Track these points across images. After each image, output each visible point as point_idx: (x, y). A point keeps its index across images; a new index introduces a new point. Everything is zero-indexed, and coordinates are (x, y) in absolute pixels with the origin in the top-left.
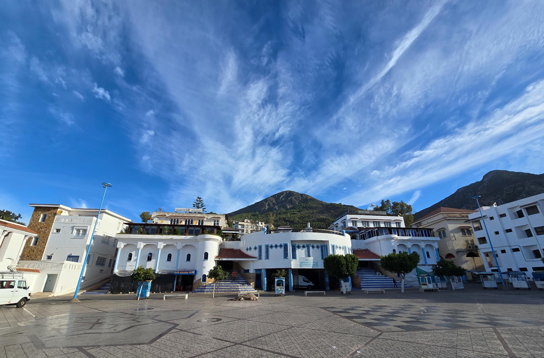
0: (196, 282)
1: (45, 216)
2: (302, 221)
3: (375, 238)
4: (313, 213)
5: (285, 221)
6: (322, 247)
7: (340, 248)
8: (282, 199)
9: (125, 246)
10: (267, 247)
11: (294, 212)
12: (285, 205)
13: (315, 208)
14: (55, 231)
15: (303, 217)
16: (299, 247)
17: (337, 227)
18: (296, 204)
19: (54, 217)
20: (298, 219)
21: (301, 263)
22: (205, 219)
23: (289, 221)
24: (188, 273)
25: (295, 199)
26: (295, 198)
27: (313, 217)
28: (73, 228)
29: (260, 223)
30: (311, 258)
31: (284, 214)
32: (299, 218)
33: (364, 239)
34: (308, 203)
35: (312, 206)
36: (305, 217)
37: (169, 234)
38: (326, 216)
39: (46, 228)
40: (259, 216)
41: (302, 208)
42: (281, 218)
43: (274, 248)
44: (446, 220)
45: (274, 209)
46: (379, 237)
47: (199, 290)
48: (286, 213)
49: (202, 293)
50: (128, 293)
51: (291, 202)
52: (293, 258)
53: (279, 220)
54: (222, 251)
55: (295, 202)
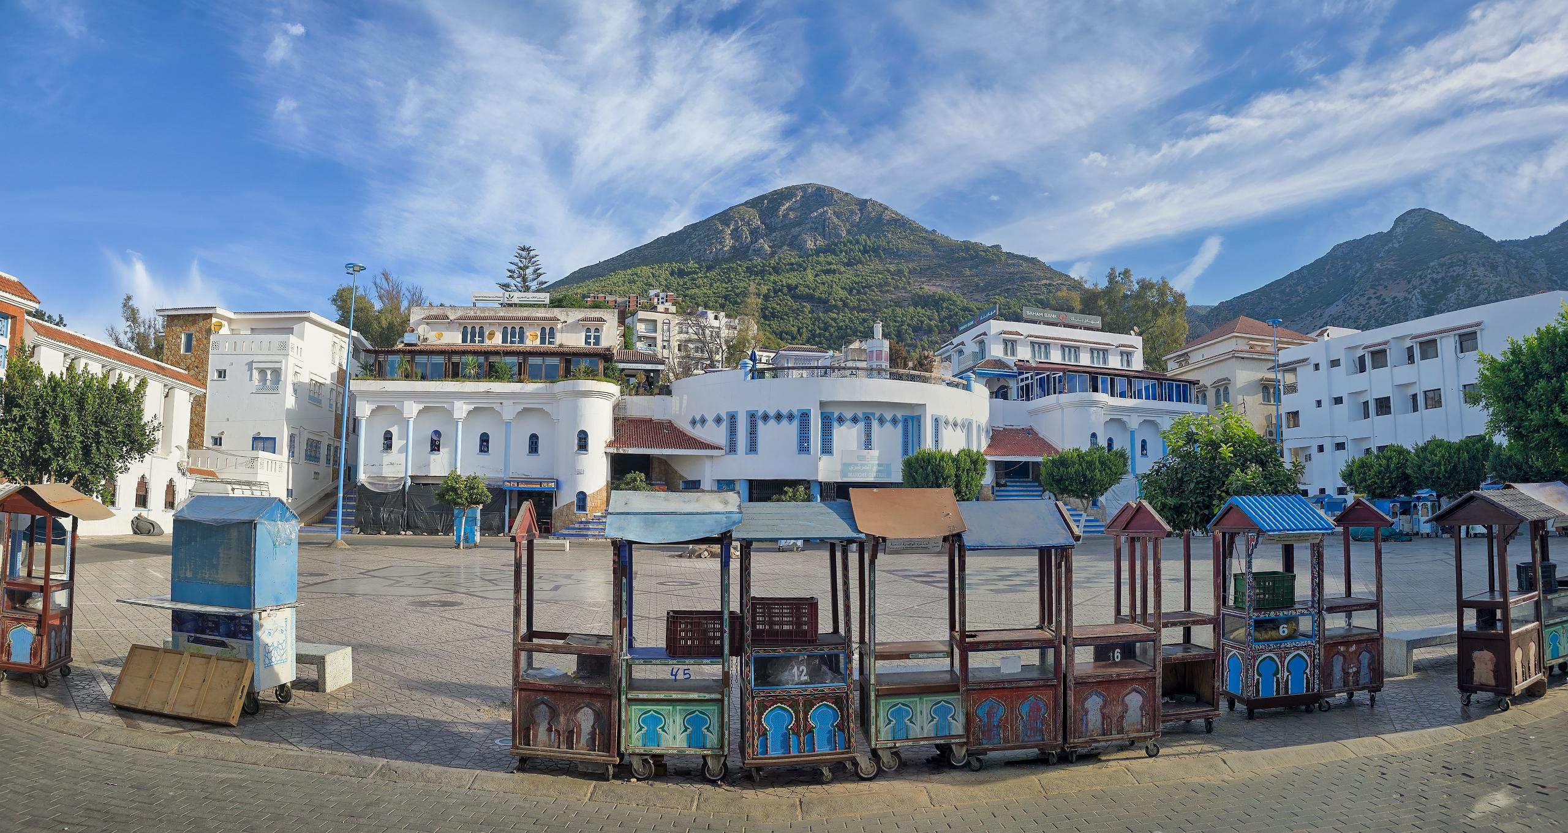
0: (561, 510)
1: (189, 337)
2: (858, 300)
3: (1052, 399)
4: (899, 272)
5: (795, 297)
6: (906, 421)
7: (955, 425)
8: (785, 216)
9: (373, 411)
10: (752, 417)
11: (830, 264)
12: (795, 237)
13: (909, 256)
14: (216, 375)
15: (863, 288)
16: (841, 420)
17: (961, 352)
18: (839, 236)
19: (207, 338)
20: (843, 294)
21: (846, 466)
22: (559, 326)
23: (809, 298)
24: (539, 486)
25: (838, 217)
26: (838, 215)
27: (896, 287)
28: (250, 364)
29: (711, 314)
30: (875, 453)
31: (793, 270)
32: (846, 289)
33: (1028, 399)
34: (885, 236)
35: (898, 249)
36: (869, 287)
37: (478, 377)
38: (945, 288)
39: (197, 367)
40: (700, 275)
41: (860, 251)
42: (782, 286)
43: (772, 422)
44: (1234, 360)
45: (754, 250)
46: (1064, 398)
47: (573, 532)
48: (800, 267)
49: (583, 540)
50: (399, 534)
51: (821, 227)
52: (823, 452)
53: (772, 294)
54: (623, 425)
55: (835, 227)
